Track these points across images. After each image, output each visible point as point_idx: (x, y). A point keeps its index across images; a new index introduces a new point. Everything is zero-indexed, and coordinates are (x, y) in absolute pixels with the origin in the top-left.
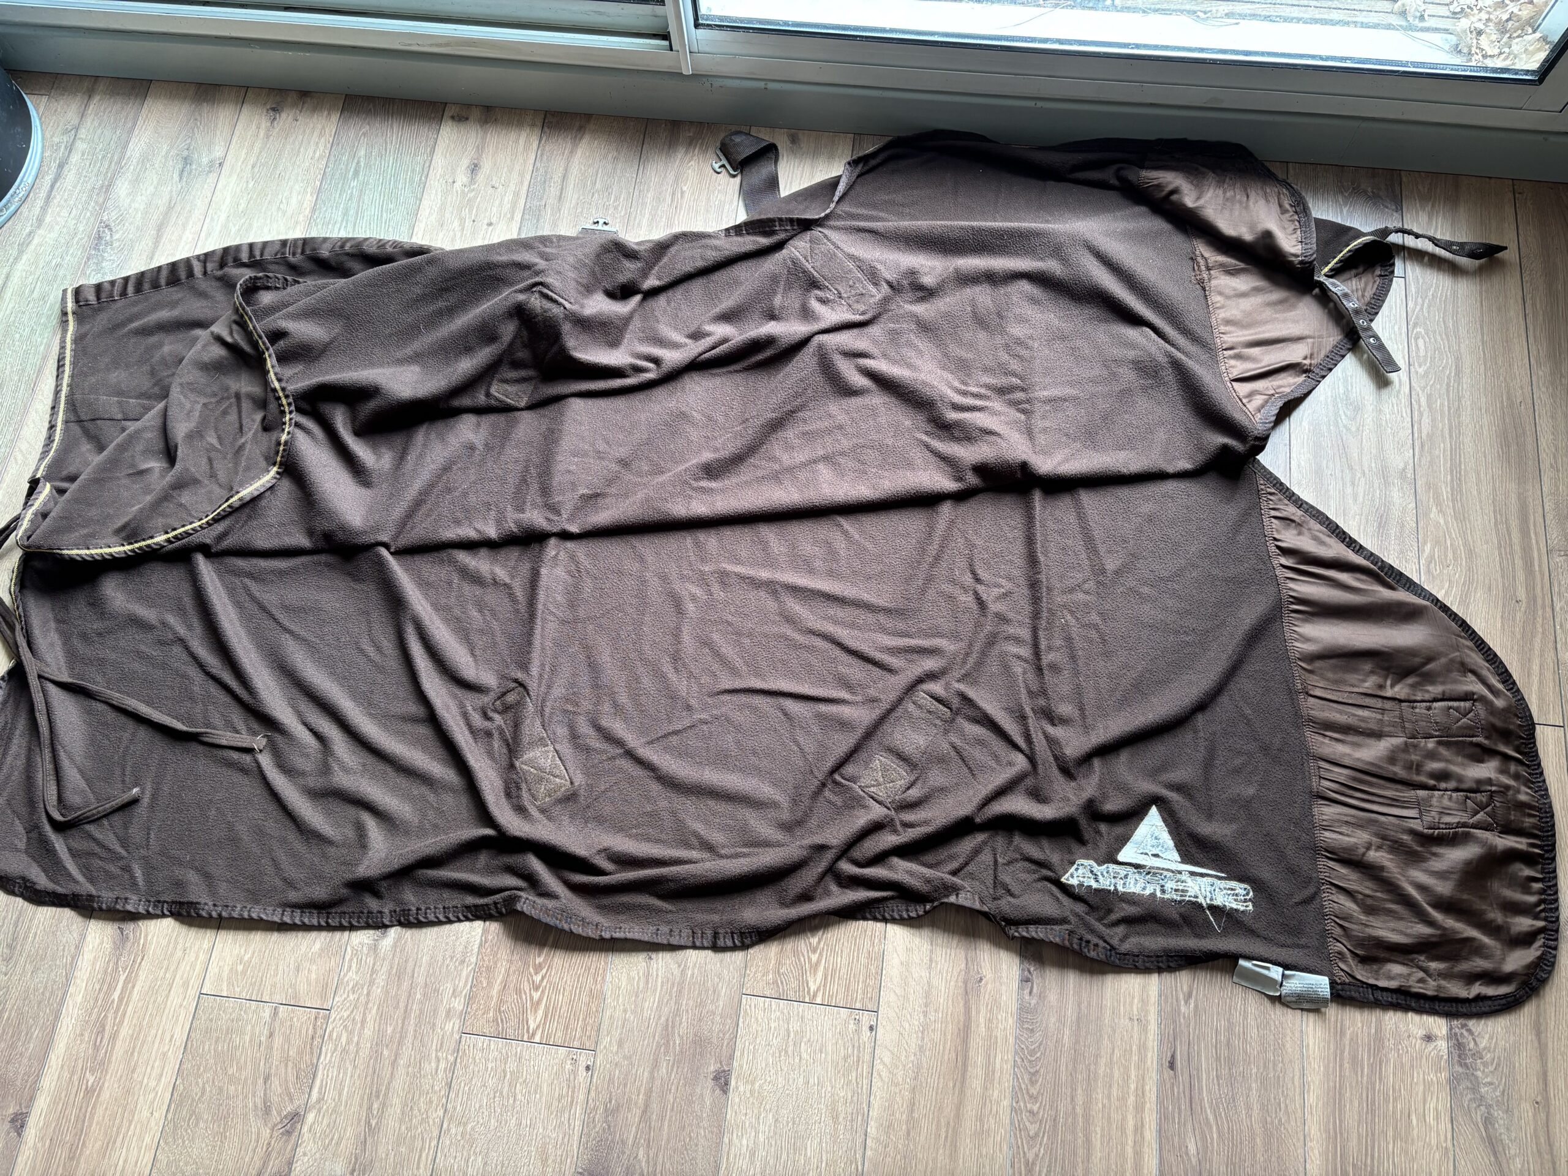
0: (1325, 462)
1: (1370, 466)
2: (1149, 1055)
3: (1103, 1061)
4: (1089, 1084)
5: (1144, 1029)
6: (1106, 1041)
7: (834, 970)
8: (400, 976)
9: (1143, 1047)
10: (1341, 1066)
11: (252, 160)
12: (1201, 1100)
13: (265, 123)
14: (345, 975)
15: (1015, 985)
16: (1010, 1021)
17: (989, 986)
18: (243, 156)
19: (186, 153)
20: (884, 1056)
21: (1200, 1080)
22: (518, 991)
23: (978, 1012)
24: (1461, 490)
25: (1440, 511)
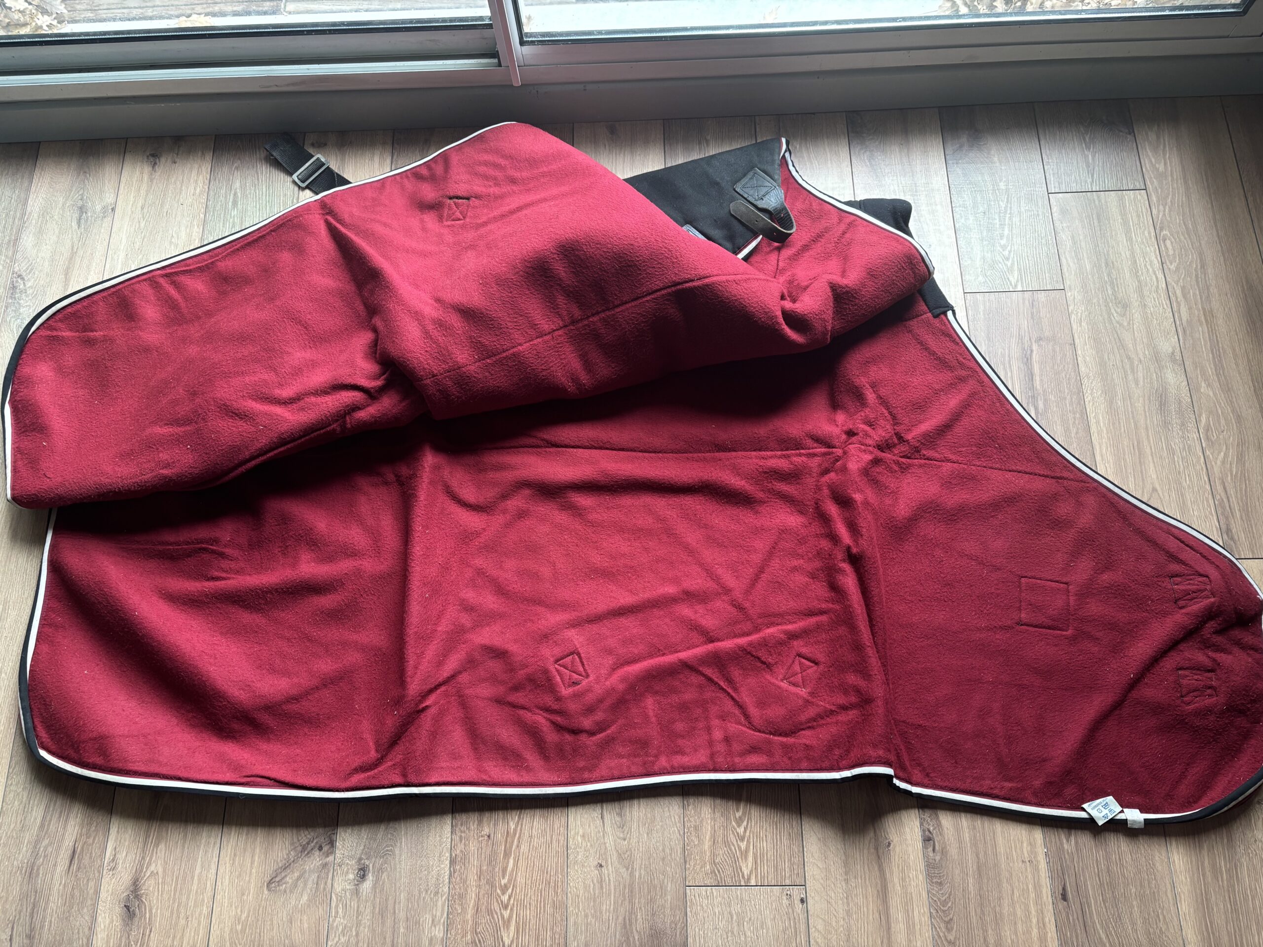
0: (1106, 357)
1: (1144, 354)
2: (1044, 891)
3: (1006, 902)
4: (997, 924)
5: (1036, 869)
6: (1004, 885)
7: (762, 855)
8: (382, 914)
9: (1037, 886)
10: (1204, 875)
11: (140, 204)
12: (1094, 923)
13: (147, 169)
14: (334, 921)
15: (920, 845)
16: (921, 877)
17: (897, 849)
18: (132, 199)
19: (80, 203)
20: (817, 924)
21: (1089, 906)
22: (490, 912)
23: (892, 873)
24: (1222, 366)
25: (1209, 385)
